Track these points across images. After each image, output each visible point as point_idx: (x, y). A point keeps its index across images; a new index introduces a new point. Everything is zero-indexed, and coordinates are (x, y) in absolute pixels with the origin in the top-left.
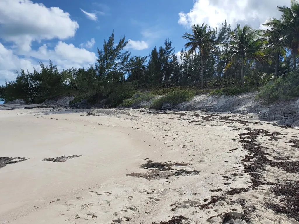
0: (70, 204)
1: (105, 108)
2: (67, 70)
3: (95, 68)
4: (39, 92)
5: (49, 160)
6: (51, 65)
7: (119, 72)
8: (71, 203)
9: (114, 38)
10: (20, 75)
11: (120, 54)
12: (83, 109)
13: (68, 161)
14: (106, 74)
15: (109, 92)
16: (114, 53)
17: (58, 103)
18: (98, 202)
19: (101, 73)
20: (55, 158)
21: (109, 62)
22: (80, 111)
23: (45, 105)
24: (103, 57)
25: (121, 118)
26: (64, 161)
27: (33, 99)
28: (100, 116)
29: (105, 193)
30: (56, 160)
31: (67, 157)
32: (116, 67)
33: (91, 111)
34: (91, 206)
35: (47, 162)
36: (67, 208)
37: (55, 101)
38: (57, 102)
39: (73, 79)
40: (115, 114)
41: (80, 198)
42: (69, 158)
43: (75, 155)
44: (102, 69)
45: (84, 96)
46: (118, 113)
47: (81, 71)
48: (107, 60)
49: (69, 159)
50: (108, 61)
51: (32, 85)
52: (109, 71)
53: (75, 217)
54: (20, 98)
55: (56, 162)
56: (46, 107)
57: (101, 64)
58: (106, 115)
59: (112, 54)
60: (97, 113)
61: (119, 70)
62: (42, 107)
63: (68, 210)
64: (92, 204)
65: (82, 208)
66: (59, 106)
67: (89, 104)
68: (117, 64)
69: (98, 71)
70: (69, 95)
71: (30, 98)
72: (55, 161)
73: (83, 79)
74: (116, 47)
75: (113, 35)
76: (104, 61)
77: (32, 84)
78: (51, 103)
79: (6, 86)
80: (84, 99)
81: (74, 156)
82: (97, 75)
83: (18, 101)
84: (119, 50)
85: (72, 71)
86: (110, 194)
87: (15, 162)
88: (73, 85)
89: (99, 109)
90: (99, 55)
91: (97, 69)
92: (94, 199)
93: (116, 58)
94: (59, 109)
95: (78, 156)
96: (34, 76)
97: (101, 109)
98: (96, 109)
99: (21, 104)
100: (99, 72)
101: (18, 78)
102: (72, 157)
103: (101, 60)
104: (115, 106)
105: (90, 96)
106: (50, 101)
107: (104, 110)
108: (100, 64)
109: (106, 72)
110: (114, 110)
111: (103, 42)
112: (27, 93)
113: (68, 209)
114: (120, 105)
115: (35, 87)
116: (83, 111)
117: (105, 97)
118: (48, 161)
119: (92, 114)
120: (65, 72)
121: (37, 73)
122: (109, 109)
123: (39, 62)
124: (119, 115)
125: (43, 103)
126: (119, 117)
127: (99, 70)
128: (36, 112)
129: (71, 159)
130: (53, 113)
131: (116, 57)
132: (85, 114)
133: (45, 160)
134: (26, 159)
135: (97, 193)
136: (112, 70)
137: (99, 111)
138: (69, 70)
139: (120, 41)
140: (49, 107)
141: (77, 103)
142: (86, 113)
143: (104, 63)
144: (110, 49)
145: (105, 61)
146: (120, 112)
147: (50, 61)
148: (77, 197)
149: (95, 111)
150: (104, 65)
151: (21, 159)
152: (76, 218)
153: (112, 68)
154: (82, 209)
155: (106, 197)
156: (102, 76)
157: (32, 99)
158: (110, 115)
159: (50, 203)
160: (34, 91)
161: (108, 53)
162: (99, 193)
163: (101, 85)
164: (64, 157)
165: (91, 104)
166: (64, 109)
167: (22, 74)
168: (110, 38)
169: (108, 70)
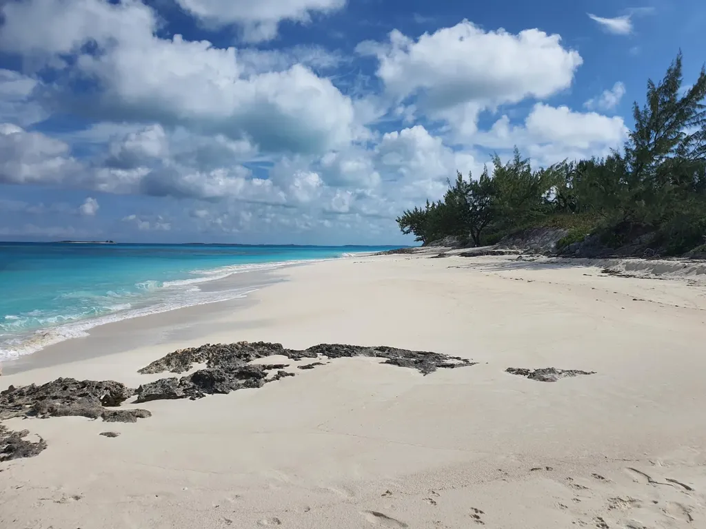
0: (578, 486)
1: (650, 256)
2: (552, 167)
3: (623, 156)
4: (488, 220)
5: (519, 372)
6: (517, 158)
7: (693, 158)
8: (582, 484)
9: (683, 70)
10: (455, 185)
11: (699, 111)
12: (588, 260)
13: (562, 381)
14: (653, 167)
15: (662, 214)
16: (682, 111)
17: (528, 245)
18: (656, 502)
19: (639, 166)
20: (533, 371)
21: (666, 136)
22: (582, 263)
23: (502, 248)
24: (648, 123)
25: (699, 286)
26: (554, 381)
27: (476, 235)
28: (634, 277)
29: (671, 483)
30: (534, 374)
31: (560, 371)
32: (686, 147)
33: (611, 263)
34: (634, 506)
35: (514, 375)
36: (572, 493)
37: (523, 239)
38: (526, 242)
39: (565, 187)
40: (681, 275)
41: (603, 478)
42: (563, 374)
43: (579, 370)
44: (642, 155)
45: (593, 227)
46: (690, 271)
47: (585, 167)
48: (658, 132)
49: (565, 376)
50: (662, 133)
51: (475, 207)
52: (664, 160)
53: (594, 521)
54: (450, 234)
55: (535, 379)
56: (502, 254)
57: (640, 143)
58: (652, 276)
59: (675, 115)
60: (627, 269)
61: (693, 153)
62: (494, 254)
63: (574, 499)
64: (637, 503)
65: (612, 504)
66: (530, 251)
67: (604, 246)
68: (688, 139)
69: (631, 163)
70: (555, 226)
71: (470, 235)
72: (532, 376)
73: (591, 185)
74: (686, 94)
75: (679, 63)
76: (649, 134)
77: (475, 204)
78: (513, 244)
79: (427, 212)
80: (591, 236)
81: (576, 372)
82: (628, 173)
83: (447, 240)
84: (698, 100)
85: (562, 169)
86: (688, 488)
87: (452, 366)
88: (565, 201)
89: (631, 261)
90: (635, 122)
91: (628, 157)
92: (642, 491)
93: (686, 123)
94: (531, 258)
95: (586, 373)
96: (480, 186)
97: (638, 260)
98: (625, 261)
99: (454, 246)
100: (634, 165)
101: (449, 192)
102: (572, 373)
103: (641, 134)
104: (678, 252)
105: (607, 226)
106: (511, 239)
107: (648, 262)
108: (637, 144)
109: (653, 163)
110: (675, 262)
111: (646, 87)
112: (465, 223)
113: (575, 497)
114: (696, 249)
115: (481, 210)
116: (589, 265)
117: (647, 230)
118: (517, 373)
119: (612, 273)
120: (548, 172)
121: (488, 179)
122: (661, 261)
123: (491, 155)
124: (693, 277)
125: (497, 245)
126: (692, 283)
127: (635, 159)
128: (484, 265)
129: (568, 378)
130: (519, 267)
131: (686, 119)
132: (594, 270)
133: (510, 370)
134: (472, 364)
135: (649, 478)
136: (672, 156)
137: (634, 264)
138: (557, 167)
139: (699, 76)
140: (510, 253)
141: (574, 244)
142: (597, 268)
143: (649, 139)
144: (669, 102)
145: (653, 134)
146: (695, 268)
147: (516, 151)
148: (595, 475)
149: (621, 264)
150: (649, 145)
151: (462, 362)
152: (598, 526)
153: (673, 151)
154: (611, 507)
155: (676, 494)
156: (642, 175)
157: (473, 236)
158: (663, 276)
159: (532, 470)
160: (479, 220)
161: (663, 112)
162: (654, 480)
163: (637, 197)
164: (552, 370)
165: (609, 247)
166: (544, 258)
167: (457, 182)
168: (669, 71)
169: (661, 158)
